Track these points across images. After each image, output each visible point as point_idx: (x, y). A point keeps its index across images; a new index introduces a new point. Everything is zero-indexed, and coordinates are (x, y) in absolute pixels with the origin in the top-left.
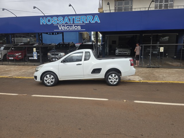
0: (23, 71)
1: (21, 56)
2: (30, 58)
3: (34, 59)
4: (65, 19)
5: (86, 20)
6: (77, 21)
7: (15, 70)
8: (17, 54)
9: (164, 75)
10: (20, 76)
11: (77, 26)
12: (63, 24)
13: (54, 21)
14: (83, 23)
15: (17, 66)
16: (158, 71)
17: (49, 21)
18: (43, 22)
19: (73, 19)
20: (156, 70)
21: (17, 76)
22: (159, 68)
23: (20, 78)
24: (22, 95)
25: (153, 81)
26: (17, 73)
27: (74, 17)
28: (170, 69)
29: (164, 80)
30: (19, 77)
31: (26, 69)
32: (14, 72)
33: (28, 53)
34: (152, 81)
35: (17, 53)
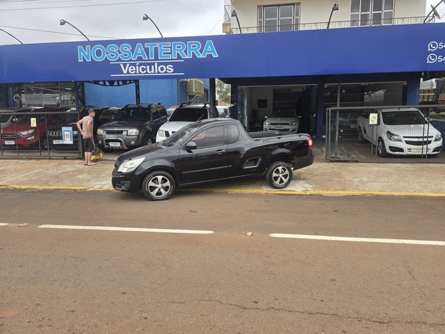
0: (36, 171)
1: (33, 137)
2: (55, 142)
3: (65, 143)
4: (137, 49)
5: (186, 52)
6: (164, 53)
7: (16, 171)
8: (23, 133)
9: (365, 179)
10: (24, 185)
11: (166, 64)
12: (131, 60)
13: (111, 55)
14: (179, 57)
15: (22, 161)
16: (354, 169)
17: (99, 53)
18: (84, 55)
19: (156, 49)
20: (349, 168)
21: (18, 184)
22: (358, 162)
23: (25, 190)
24: (17, 225)
25: (334, 192)
26: (20, 177)
27: (158, 45)
28: (382, 165)
29: (361, 188)
30: (23, 187)
31: (43, 168)
32: (13, 174)
33: (50, 130)
34: (331, 192)
35: (23, 131)
